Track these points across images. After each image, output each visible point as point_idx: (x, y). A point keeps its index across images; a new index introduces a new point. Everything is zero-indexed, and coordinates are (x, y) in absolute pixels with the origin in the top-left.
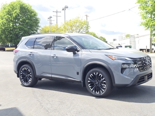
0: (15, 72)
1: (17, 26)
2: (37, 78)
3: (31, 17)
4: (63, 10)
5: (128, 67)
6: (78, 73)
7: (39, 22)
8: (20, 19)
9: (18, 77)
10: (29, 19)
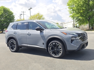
0: (6, 43)
1: (2, 20)
2: (19, 47)
3: (10, 15)
4: (29, 10)
5: (75, 39)
6: (43, 44)
7: (14, 18)
8: (4, 16)
9: (8, 46)
10: (9, 16)
